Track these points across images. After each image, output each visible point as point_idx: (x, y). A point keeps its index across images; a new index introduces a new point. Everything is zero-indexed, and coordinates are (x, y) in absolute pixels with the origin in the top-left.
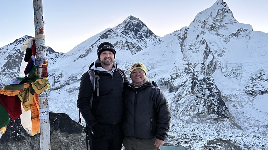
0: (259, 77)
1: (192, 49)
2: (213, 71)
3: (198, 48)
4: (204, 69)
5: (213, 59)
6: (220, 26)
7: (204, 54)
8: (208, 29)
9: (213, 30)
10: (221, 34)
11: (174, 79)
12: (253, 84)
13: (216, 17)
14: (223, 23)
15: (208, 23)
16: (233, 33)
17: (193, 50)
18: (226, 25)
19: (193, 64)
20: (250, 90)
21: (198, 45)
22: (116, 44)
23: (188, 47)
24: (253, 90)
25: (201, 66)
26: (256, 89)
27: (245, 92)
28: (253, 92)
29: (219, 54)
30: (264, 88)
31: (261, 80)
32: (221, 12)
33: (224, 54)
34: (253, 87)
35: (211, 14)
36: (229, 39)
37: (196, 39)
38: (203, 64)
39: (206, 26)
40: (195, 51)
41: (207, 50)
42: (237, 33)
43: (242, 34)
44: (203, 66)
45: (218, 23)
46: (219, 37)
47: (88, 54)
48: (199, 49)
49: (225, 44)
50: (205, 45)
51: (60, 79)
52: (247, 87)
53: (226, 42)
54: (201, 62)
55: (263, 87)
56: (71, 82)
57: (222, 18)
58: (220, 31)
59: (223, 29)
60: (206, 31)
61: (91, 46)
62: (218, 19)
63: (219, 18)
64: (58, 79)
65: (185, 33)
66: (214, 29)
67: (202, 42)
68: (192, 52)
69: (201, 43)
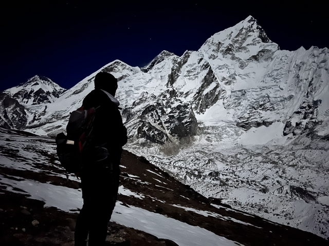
0: (261, 106)
1: (189, 76)
2: (213, 102)
3: (197, 74)
4: (199, 100)
5: (217, 87)
6: (239, 48)
7: (202, 81)
8: (222, 53)
9: (228, 53)
10: (237, 58)
11: (136, 106)
12: (250, 115)
13: (236, 37)
14: (244, 45)
15: (223, 45)
16: (253, 56)
17: (191, 77)
18: (248, 47)
19: (184, 93)
20: (243, 122)
21: (198, 70)
22: (121, 78)
23: (186, 73)
24: (247, 121)
25: (195, 95)
26: (252, 120)
27: (235, 123)
28: (247, 124)
29: (227, 81)
30: (262, 119)
31: (263, 109)
32: (244, 31)
33: (234, 81)
34: (248, 118)
35: (230, 35)
36: (247, 64)
37: (197, 63)
38: (198, 93)
39: (221, 49)
40: (193, 78)
41: (209, 76)
42: (258, 55)
43: (264, 57)
44: (198, 96)
45: (237, 45)
46: (234, 61)
47: (84, 89)
48: (199, 75)
49: (240, 69)
50: (207, 71)
51: (41, 117)
52: (241, 117)
53: (242, 67)
54: (196, 91)
55: (262, 117)
56: (54, 120)
57: (244, 39)
58: (237, 55)
59: (244, 51)
60: (220, 55)
61: (89, 80)
62: (238, 40)
63: (240, 39)
64: (39, 116)
65: (186, 57)
66: (230, 52)
67: (204, 67)
68: (189, 79)
69: (202, 68)
